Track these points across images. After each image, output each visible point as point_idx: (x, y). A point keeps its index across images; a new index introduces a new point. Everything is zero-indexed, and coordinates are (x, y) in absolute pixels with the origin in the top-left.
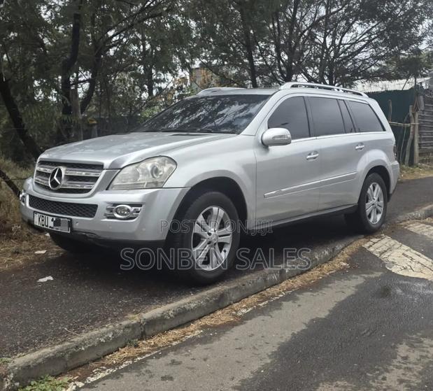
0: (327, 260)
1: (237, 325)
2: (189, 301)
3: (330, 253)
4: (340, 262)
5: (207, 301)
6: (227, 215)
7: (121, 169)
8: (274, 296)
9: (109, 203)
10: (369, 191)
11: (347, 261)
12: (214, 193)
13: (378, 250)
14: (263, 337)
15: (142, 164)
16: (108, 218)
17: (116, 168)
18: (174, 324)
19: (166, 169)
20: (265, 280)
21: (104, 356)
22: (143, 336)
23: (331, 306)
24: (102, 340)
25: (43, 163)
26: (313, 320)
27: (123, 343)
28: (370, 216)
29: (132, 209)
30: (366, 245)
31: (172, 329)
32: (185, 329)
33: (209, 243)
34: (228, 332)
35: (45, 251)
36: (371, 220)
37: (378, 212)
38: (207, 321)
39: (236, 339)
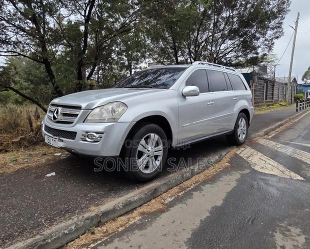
0: (217, 162)
1: (164, 212)
2: (134, 194)
3: (219, 157)
4: (225, 163)
5: (146, 194)
6: (160, 138)
7: (92, 109)
8: (188, 187)
9: (83, 131)
10: (239, 123)
11: (229, 162)
12: (152, 125)
13: (245, 156)
14: (181, 223)
15: (106, 106)
16: (83, 141)
17: (89, 109)
18: (122, 212)
19: (120, 110)
20: (183, 177)
21: (67, 244)
22: (99, 224)
23: (224, 195)
24: (66, 232)
25: (53, 105)
26: (213, 208)
27: (83, 231)
28: (239, 136)
29: (97, 136)
30: (238, 152)
31: (120, 216)
32: (130, 216)
33: (148, 156)
34: (158, 219)
35: (60, 154)
36: (240, 138)
37: (243, 133)
38: (145, 209)
39: (163, 226)
